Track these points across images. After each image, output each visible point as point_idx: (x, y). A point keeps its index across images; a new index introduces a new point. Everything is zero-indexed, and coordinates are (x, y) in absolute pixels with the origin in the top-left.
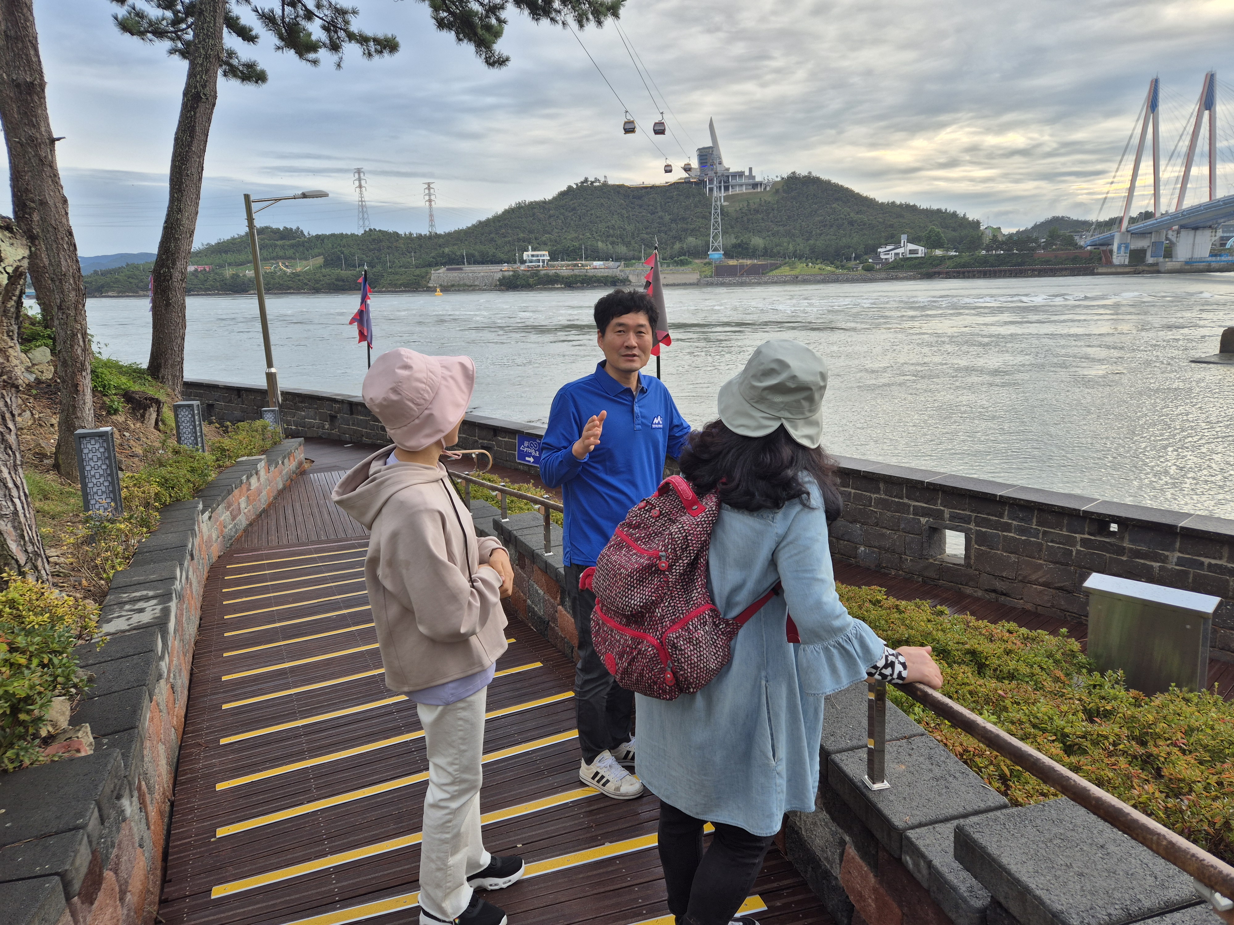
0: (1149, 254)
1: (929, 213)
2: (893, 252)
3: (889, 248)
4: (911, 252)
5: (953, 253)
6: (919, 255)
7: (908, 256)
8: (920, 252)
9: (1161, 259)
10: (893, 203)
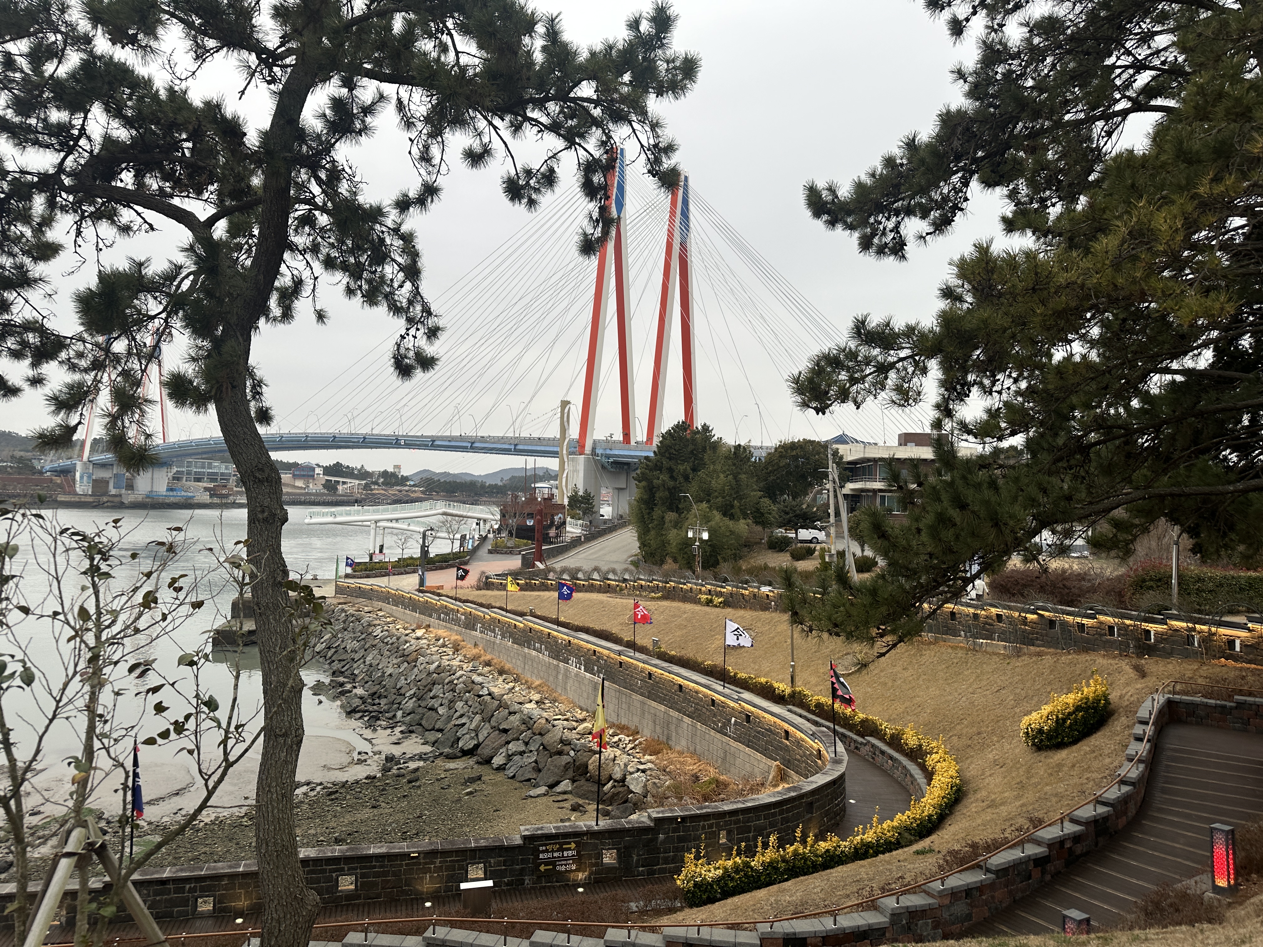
0: (111, 485)
9: (123, 491)
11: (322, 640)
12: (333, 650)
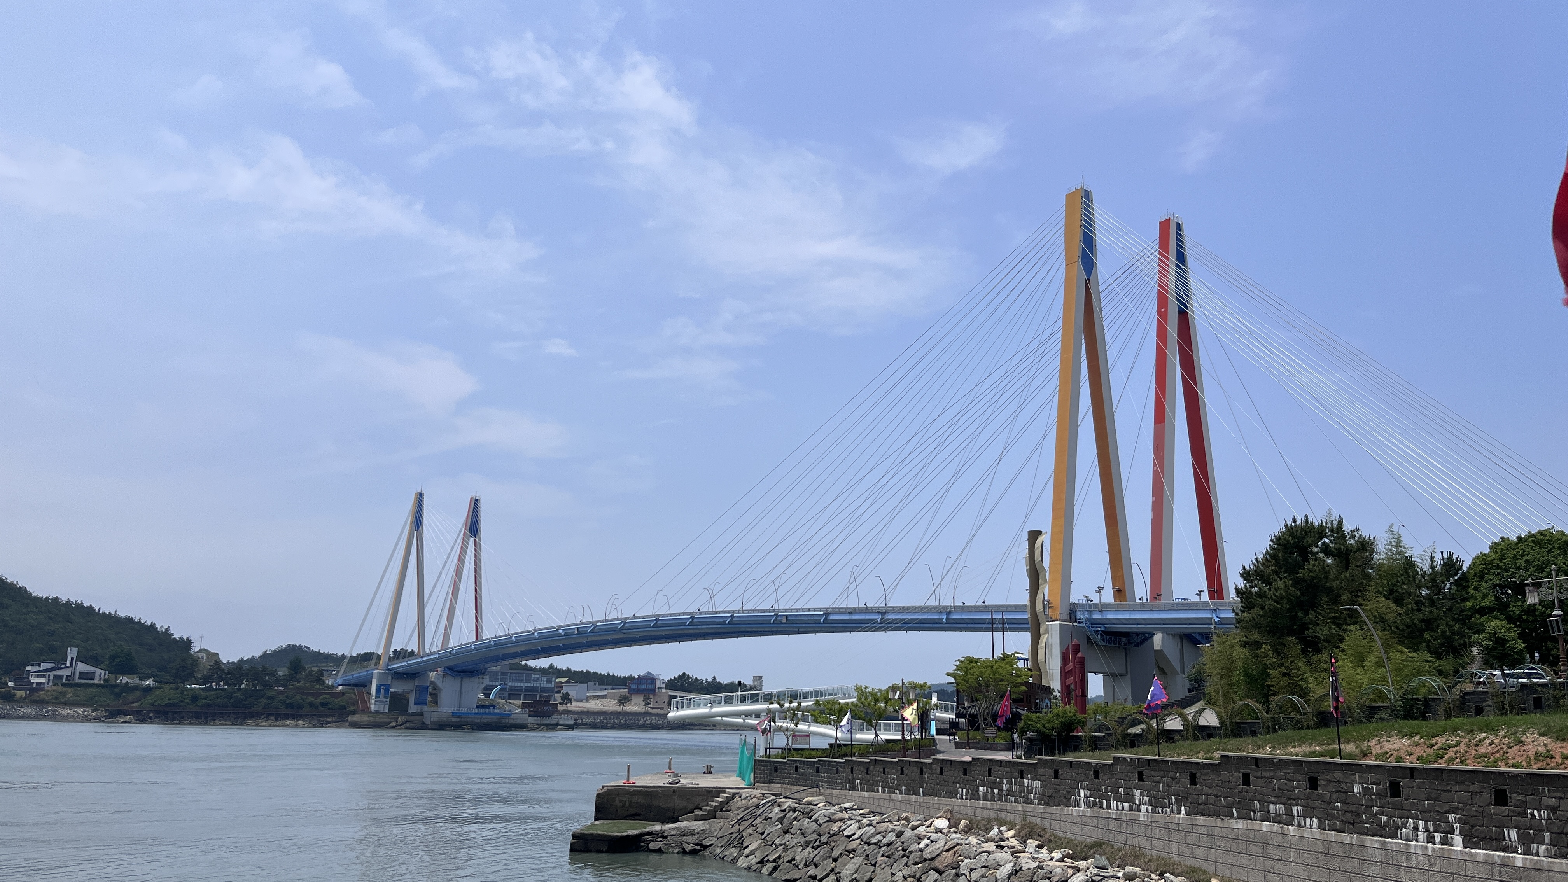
0: (411, 701)
1: (112, 620)
2: (52, 674)
3: (45, 666)
4: (83, 676)
5: (149, 682)
6: (96, 681)
7: (77, 681)
8: (97, 676)
9: (426, 708)
10: (56, 599)
11: (747, 851)
12: (771, 865)
